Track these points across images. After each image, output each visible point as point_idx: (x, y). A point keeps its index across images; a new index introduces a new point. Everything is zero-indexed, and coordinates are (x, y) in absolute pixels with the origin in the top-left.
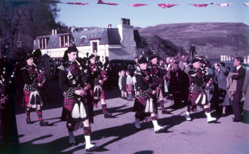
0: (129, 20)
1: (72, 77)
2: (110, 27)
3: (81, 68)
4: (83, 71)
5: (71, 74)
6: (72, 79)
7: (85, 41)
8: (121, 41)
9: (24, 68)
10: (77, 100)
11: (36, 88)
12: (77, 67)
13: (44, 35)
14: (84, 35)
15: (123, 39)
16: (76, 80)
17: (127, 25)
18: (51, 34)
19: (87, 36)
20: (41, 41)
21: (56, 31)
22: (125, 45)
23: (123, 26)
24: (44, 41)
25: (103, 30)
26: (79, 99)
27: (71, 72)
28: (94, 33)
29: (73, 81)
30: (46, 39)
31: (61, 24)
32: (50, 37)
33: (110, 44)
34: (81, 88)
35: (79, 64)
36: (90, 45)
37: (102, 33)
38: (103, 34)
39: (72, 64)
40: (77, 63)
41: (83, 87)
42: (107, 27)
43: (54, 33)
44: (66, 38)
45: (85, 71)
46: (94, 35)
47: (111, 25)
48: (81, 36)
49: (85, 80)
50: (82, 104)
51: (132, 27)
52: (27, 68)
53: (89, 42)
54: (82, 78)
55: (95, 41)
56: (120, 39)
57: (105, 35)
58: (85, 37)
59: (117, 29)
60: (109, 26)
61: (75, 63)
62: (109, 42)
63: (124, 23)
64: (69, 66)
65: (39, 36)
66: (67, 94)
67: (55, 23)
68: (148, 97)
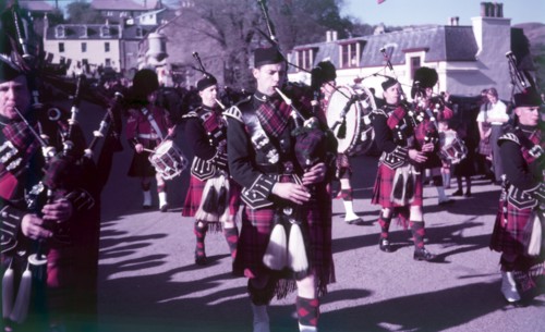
0: (500, 7)
1: (266, 141)
2: (455, 23)
3: (294, 114)
4: (301, 122)
5: (263, 132)
6: (266, 149)
7: (393, 55)
8: (478, 54)
9: (193, 114)
10: (281, 213)
11: (222, 167)
12: (281, 112)
13: (309, 43)
14: (393, 41)
15: (484, 48)
16: (279, 151)
17: (496, 17)
18: (325, 40)
19: (399, 43)
20: (301, 56)
21: (335, 33)
22: (487, 64)
23: (483, 20)
24: (307, 55)
25: (434, 30)
26: (288, 212)
27: (264, 127)
28: (415, 37)
29: (271, 153)
30: (311, 52)
31: (353, 21)
32: (321, 46)
33: (450, 60)
34: (295, 176)
35: (288, 101)
36: (404, 63)
37: (433, 36)
38: (436, 37)
39: (267, 103)
40: (282, 100)
41: (301, 175)
42: (449, 24)
43: (331, 37)
44: (354, 49)
45: (308, 123)
46: (414, 41)
47: (457, 19)
48: (385, 44)
49: (306, 152)
50: (295, 229)
51: (508, 21)
52: (200, 112)
53: (402, 57)
54: (298, 146)
55: (415, 54)
56: (476, 50)
57: (439, 41)
58: (395, 45)
59: (471, 27)
60: (452, 20)
61: (275, 98)
62: (448, 55)
63: (487, 14)
64: (258, 107)
65: (300, 44)
66: (250, 196)
67: (339, 17)
68: (537, 208)
